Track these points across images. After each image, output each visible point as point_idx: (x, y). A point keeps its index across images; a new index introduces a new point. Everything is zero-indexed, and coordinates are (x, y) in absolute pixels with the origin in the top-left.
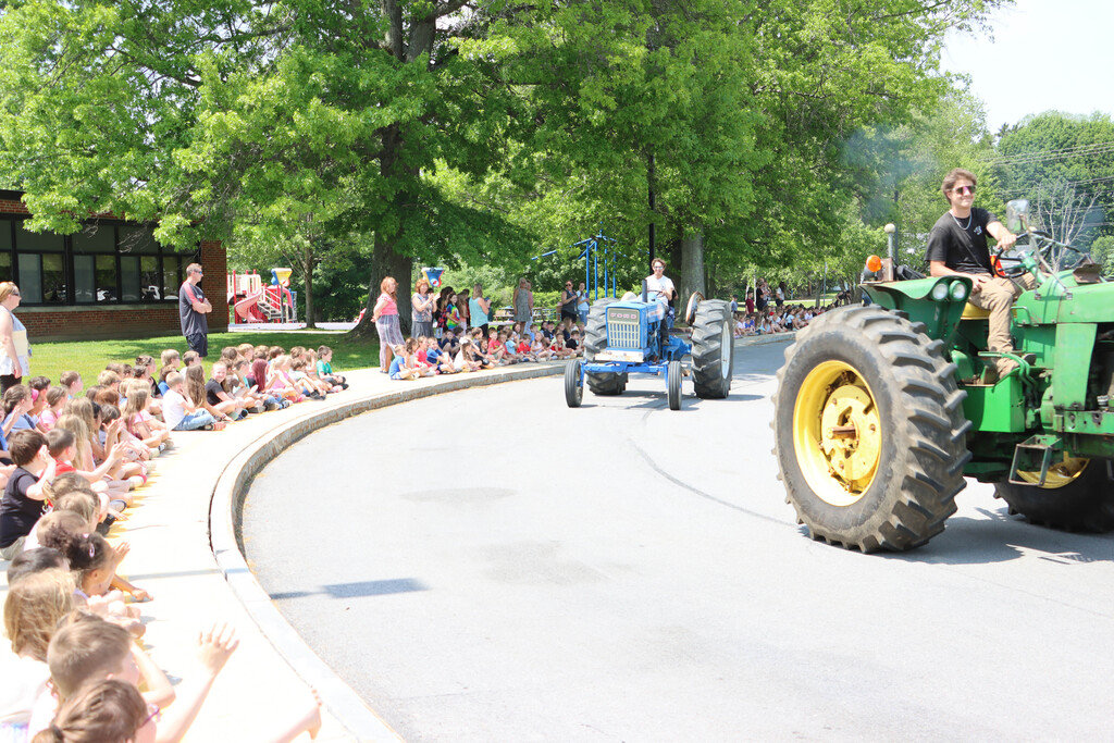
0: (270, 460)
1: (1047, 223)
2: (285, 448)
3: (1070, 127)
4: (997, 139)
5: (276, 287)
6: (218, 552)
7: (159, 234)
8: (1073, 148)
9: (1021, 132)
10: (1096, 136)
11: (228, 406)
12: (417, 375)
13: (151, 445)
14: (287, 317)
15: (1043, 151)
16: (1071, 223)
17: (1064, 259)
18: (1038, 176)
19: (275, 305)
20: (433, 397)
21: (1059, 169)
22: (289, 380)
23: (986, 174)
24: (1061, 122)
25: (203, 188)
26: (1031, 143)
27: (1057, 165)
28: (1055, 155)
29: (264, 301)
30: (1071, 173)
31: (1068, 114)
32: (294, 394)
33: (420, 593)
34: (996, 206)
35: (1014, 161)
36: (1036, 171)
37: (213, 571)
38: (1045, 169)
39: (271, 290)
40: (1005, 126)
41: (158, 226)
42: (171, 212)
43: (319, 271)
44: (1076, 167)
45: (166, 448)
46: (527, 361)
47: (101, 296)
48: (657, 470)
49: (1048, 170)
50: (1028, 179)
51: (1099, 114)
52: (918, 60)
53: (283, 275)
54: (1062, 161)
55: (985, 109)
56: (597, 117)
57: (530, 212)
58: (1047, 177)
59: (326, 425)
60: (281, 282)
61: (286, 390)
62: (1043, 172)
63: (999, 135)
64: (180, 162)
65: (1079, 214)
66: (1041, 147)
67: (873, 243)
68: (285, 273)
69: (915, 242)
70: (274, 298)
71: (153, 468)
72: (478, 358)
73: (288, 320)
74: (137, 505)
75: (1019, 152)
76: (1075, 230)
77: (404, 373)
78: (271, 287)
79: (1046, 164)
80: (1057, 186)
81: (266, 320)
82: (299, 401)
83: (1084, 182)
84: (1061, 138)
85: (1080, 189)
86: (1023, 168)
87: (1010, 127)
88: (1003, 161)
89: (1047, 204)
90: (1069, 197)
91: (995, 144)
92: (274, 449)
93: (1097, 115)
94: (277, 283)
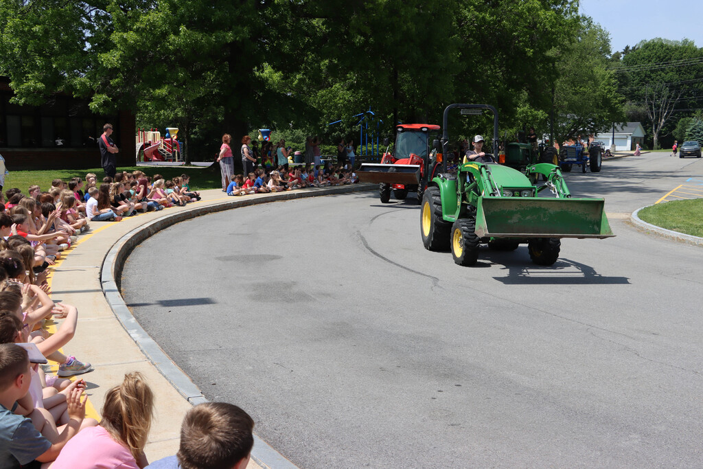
0: (146, 238)
1: (651, 109)
2: (156, 232)
3: (668, 49)
4: (622, 55)
5: (169, 139)
6: (104, 282)
7: (93, 106)
8: (669, 62)
9: (637, 51)
10: (684, 55)
11: (124, 208)
12: (243, 193)
13: (76, 228)
14: (177, 158)
15: (650, 64)
16: (665, 109)
17: (661, 131)
18: (647, 79)
19: (169, 151)
20: (252, 206)
21: (660, 75)
22: (164, 194)
23: (611, 77)
24: (662, 46)
25: (117, 78)
26: (644, 58)
27: (659, 73)
28: (657, 66)
29: (162, 148)
30: (667, 77)
31: (668, 41)
32: (166, 202)
33: (211, 305)
34: (616, 98)
35: (632, 70)
36: (646, 76)
37: (98, 291)
38: (652, 75)
39: (167, 141)
40: (627, 47)
41: (92, 101)
42: (99, 93)
43: (197, 129)
44: (671, 74)
45: (85, 230)
46: (313, 186)
47: (60, 142)
48: (368, 248)
49: (653, 75)
50: (641, 81)
51: (687, 42)
52: (565, 7)
53: (173, 131)
54: (663, 70)
55: (610, 37)
56: (359, 39)
57: (322, 96)
58: (653, 80)
59: (184, 220)
60: (172, 136)
61: (161, 200)
62: (650, 77)
63: (623, 53)
64: (102, 62)
65: (671, 104)
66: (649, 61)
67: (538, 119)
68: (175, 130)
69: (565, 119)
70: (169, 146)
71: (76, 240)
72: (282, 184)
73: (177, 160)
74: (63, 259)
75: (636, 64)
76: (668, 113)
77: (236, 191)
78: (166, 139)
79: (652, 71)
80: (658, 86)
81: (163, 159)
82: (169, 206)
83: (675, 83)
84: (662, 55)
85: (672, 88)
86: (638, 74)
87: (631, 48)
88: (626, 69)
89: (651, 97)
90: (666, 92)
91: (621, 58)
92: (149, 232)
93: (686, 41)
94: (169, 137)
